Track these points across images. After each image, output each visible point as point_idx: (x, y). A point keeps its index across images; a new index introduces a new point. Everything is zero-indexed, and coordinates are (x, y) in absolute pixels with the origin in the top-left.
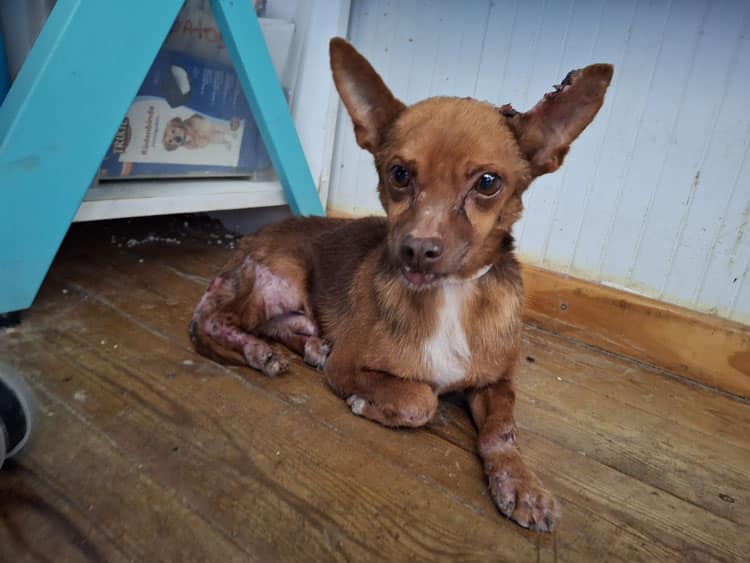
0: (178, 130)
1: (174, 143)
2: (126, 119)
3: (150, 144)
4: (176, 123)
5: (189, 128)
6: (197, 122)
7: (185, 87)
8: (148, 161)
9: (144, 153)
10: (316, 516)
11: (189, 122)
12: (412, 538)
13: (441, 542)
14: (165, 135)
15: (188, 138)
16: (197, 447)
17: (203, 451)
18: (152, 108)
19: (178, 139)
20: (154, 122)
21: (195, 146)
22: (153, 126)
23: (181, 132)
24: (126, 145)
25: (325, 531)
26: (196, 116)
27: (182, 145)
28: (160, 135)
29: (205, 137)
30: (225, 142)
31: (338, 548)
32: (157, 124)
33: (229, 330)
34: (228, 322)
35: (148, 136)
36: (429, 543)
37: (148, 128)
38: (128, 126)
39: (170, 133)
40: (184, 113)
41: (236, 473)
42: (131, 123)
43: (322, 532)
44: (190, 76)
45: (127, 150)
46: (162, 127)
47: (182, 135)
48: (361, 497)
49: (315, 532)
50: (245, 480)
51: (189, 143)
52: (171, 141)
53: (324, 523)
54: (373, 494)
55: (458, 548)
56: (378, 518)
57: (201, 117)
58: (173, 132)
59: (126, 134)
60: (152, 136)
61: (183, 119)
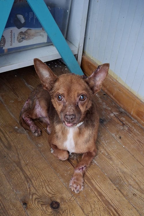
0: (22, 36)
1: (21, 40)
2: (3, 36)
3: (13, 42)
4: (21, 34)
5: (26, 34)
6: (29, 31)
7: (23, 21)
8: (13, 47)
9: (11, 45)
10: (28, 180)
11: (26, 32)
12: (46, 188)
13: (52, 191)
14: (18, 38)
15: (26, 37)
16: (10, 157)
17: (11, 158)
18: (11, 31)
19: (23, 38)
20: (13, 35)
21: (30, 39)
22: (13, 36)
23: (23, 36)
24: (4, 44)
25: (29, 183)
26: (28, 29)
27: (25, 39)
28: (16, 38)
29: (33, 35)
30: (41, 35)
31: (29, 188)
32: (14, 35)
33: (28, 119)
34: (28, 117)
35: (12, 40)
36: (49, 190)
37: (11, 37)
38: (4, 38)
39: (19, 37)
40: (24, 29)
41: (16, 166)
42: (5, 37)
43: (28, 184)
44: (24, 17)
45: (5, 45)
46: (16, 36)
47: (24, 37)
48: (41, 177)
49: (27, 183)
50: (17, 168)
51: (27, 38)
52: (20, 40)
53: (29, 182)
54: (44, 177)
55: (55, 193)
56: (42, 183)
57: (30, 29)
58: (21, 36)
59: (4, 41)
60: (13, 39)
61: (23, 32)
